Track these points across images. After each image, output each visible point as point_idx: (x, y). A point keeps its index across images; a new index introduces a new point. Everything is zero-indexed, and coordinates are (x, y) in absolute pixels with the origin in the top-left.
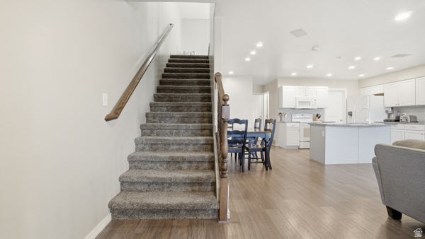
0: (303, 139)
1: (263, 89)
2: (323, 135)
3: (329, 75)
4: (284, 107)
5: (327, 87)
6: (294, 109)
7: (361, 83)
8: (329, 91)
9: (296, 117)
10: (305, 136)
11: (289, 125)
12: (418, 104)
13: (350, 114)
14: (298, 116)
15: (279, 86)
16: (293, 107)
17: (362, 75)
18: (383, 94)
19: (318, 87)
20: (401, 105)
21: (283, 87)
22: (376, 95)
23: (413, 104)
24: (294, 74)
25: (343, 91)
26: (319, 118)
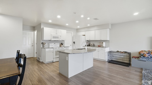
0: (55, 57)
1: (34, 28)
2: (67, 60)
3: (67, 25)
4: (44, 39)
5: (66, 31)
6: (51, 40)
7: (78, 30)
8: (67, 32)
9: (52, 45)
10: (56, 55)
11: (47, 50)
12: (96, 40)
13: (74, 43)
14: (53, 44)
15: (42, 27)
16: (50, 39)
17: (78, 27)
18: (85, 35)
19: (62, 30)
20: (91, 40)
21: (44, 28)
22: (83, 35)
23: (94, 40)
24: (50, 21)
25: (71, 33)
26: (62, 45)
